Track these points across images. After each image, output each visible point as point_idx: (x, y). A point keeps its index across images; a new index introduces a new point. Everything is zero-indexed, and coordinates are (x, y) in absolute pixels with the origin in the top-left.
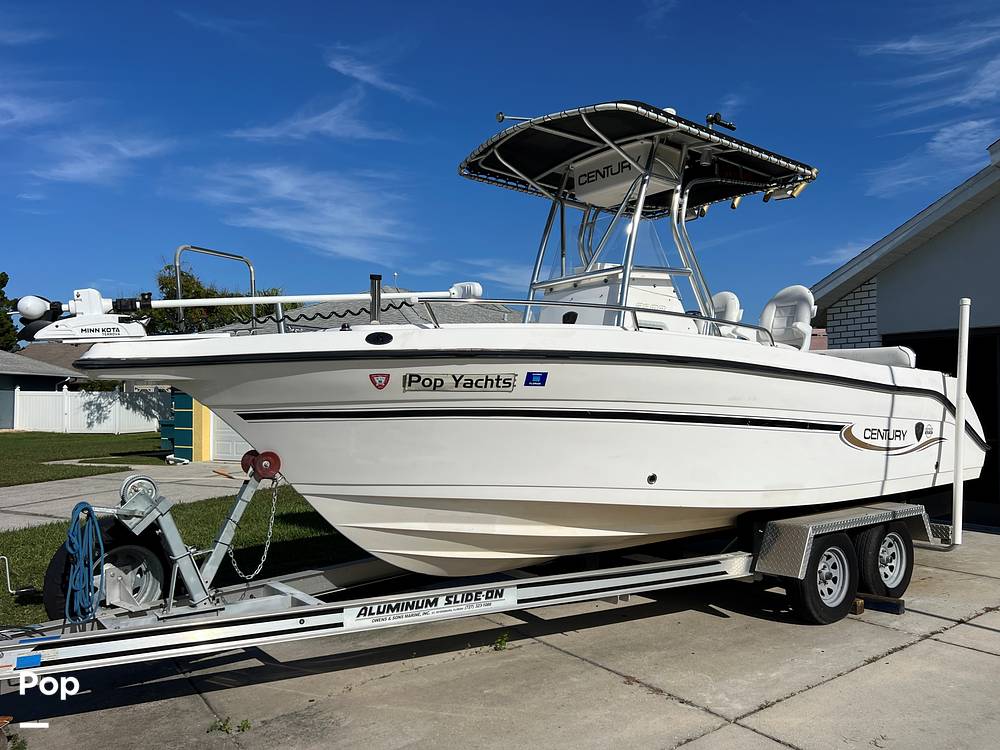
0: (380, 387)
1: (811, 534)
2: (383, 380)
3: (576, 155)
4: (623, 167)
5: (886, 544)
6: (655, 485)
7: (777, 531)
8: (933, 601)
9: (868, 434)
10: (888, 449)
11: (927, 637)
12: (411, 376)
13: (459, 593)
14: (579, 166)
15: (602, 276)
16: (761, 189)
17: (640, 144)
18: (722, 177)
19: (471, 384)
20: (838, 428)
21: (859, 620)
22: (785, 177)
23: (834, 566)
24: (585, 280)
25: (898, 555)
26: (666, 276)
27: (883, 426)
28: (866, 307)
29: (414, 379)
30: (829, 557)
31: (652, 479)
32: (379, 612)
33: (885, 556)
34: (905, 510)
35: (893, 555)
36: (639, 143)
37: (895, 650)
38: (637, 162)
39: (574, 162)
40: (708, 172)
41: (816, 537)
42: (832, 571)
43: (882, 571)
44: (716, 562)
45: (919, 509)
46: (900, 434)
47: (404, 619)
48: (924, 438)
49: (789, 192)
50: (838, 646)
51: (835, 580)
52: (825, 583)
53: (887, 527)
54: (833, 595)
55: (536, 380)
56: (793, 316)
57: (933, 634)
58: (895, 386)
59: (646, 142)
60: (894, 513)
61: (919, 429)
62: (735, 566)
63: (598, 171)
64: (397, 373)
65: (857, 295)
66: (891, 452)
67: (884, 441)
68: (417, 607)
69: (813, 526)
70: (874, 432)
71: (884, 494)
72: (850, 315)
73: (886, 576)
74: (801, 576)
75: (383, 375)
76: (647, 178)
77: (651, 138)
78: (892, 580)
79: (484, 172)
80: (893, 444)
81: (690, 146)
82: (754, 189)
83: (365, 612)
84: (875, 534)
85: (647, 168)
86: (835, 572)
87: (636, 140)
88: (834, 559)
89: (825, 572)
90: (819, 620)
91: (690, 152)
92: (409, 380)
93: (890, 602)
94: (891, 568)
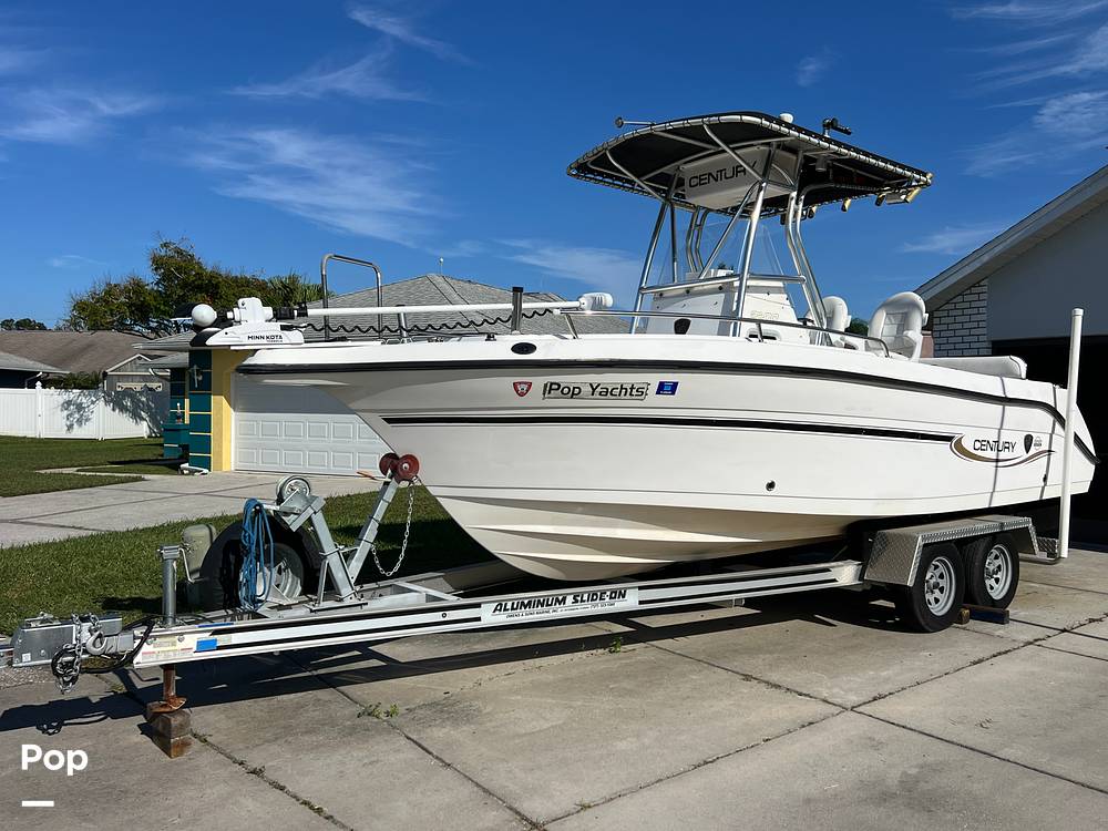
0: (522, 395)
1: (920, 542)
2: (525, 388)
3: (687, 156)
4: (738, 172)
5: (993, 556)
6: (774, 492)
7: (886, 541)
8: (1037, 612)
9: (978, 445)
10: (997, 461)
11: (1031, 643)
12: (552, 384)
13: (585, 592)
14: (689, 168)
15: (716, 284)
16: (874, 193)
17: (757, 149)
18: (836, 182)
19: (606, 393)
20: (948, 439)
21: (964, 629)
22: (899, 183)
23: (941, 576)
24: (698, 287)
25: (1004, 568)
26: (780, 284)
27: (992, 437)
28: (975, 311)
29: (554, 387)
30: (936, 567)
31: (771, 486)
32: (513, 609)
33: (991, 568)
34: (1013, 522)
35: (999, 567)
36: (755, 148)
37: (1000, 654)
38: (752, 168)
39: (685, 163)
40: (823, 177)
41: (925, 545)
42: (939, 580)
43: (988, 582)
44: (827, 570)
45: (1026, 522)
46: (1009, 446)
47: (536, 616)
48: (1033, 450)
49: (903, 197)
50: (944, 650)
51: (942, 590)
52: (932, 592)
53: (994, 538)
54: (940, 603)
55: (667, 389)
56: (904, 324)
57: (1036, 640)
58: (1006, 398)
59: (762, 148)
60: (1002, 524)
61: (1028, 441)
62: (845, 574)
63: (710, 174)
64: (539, 381)
65: (967, 298)
66: (1000, 464)
67: (993, 453)
68: (548, 605)
69: (921, 536)
70: (984, 444)
71: (993, 505)
72: (958, 319)
73: (992, 588)
74: (910, 583)
75: (525, 383)
76: (764, 185)
77: (768, 144)
78: (997, 590)
79: (592, 172)
80: (1002, 455)
81: (805, 151)
82: (866, 193)
83: (500, 608)
84: (982, 545)
85: (764, 175)
86: (942, 583)
87: (752, 145)
88: (942, 569)
89: (932, 581)
90: (927, 628)
91: (805, 156)
92: (549, 389)
93: (996, 613)
94: (997, 580)
